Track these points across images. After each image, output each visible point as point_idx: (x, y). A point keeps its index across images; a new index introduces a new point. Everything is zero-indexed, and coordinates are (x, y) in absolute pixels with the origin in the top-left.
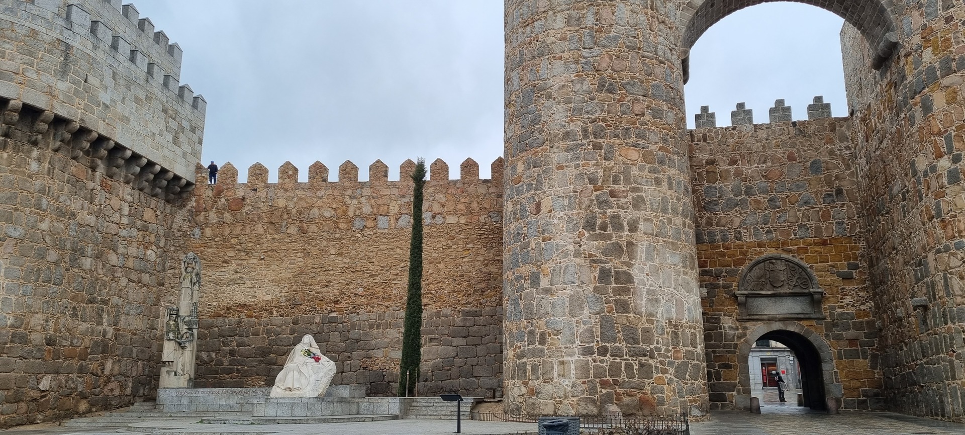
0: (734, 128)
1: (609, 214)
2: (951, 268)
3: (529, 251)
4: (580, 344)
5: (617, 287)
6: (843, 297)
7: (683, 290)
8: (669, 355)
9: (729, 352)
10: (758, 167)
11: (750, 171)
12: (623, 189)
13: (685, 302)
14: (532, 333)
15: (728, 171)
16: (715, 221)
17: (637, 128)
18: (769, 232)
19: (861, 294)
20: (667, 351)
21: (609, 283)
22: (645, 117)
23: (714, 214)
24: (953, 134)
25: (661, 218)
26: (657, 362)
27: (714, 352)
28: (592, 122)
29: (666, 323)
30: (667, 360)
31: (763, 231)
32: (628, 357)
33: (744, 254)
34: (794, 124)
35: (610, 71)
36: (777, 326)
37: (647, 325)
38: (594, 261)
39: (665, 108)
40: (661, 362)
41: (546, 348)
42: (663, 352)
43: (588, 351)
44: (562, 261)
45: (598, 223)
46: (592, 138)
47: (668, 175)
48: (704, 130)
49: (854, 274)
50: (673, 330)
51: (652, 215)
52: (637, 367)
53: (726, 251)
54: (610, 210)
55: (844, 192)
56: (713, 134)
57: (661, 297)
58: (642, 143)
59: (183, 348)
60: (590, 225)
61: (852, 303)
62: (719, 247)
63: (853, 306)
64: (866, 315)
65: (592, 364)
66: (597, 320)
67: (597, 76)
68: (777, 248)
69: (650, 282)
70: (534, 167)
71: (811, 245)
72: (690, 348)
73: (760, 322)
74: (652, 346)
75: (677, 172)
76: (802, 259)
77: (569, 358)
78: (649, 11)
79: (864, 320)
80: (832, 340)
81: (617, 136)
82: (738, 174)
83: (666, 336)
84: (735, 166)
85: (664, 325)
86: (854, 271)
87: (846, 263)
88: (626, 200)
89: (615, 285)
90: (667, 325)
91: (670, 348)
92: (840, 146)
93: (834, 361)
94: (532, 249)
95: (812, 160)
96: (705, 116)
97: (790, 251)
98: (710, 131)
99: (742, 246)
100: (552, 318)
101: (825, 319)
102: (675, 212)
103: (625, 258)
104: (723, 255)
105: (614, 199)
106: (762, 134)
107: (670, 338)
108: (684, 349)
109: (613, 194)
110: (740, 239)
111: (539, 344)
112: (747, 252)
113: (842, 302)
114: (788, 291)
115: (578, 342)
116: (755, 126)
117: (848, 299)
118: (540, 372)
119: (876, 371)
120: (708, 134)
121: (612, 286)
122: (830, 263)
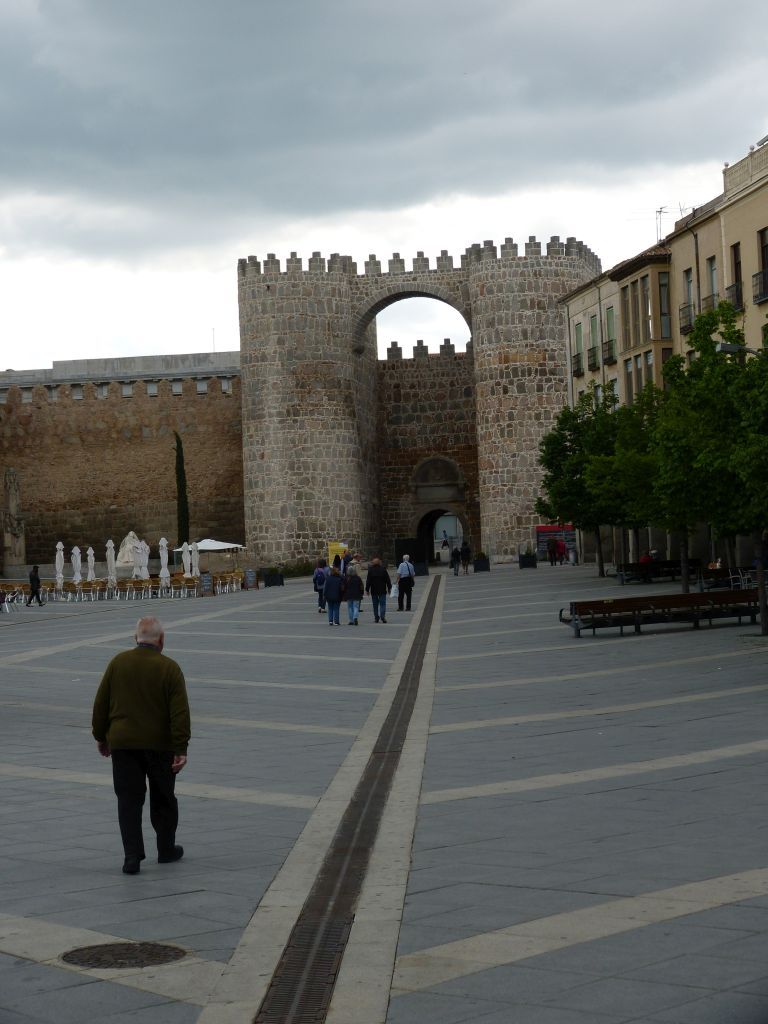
0: (415, 360)
1: (302, 461)
4: (287, 533)
5: (306, 502)
9: (404, 526)
10: (429, 391)
11: (424, 394)
12: (310, 446)
14: (261, 527)
15: (408, 394)
16: (399, 431)
18: (435, 440)
21: (302, 500)
23: (398, 427)
25: (332, 461)
28: (292, 406)
31: (431, 439)
32: (311, 539)
34: (456, 356)
35: (302, 374)
36: (435, 507)
37: (322, 521)
38: (294, 488)
42: (331, 535)
43: (291, 537)
45: (296, 466)
46: (292, 416)
47: (337, 434)
48: (394, 361)
50: (338, 523)
53: (405, 454)
56: (400, 364)
59: (18, 537)
62: (400, 451)
68: (439, 452)
72: (348, 532)
77: (281, 541)
80: (470, 515)
82: (416, 395)
84: (414, 390)
93: (471, 529)
95: (466, 386)
96: (395, 350)
97: (447, 454)
98: (397, 362)
99: (416, 451)
101: (466, 501)
102: (341, 455)
104: (403, 456)
107: (336, 527)
110: (415, 445)
112: (419, 454)
114: (444, 483)
116: (430, 356)
120: (396, 365)
122: (473, 462)
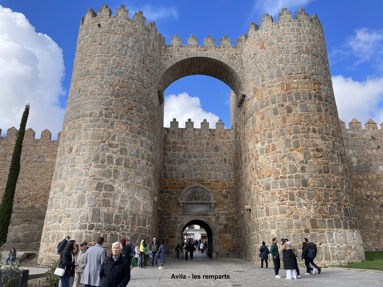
0: (186, 129)
1: (107, 155)
2: (259, 192)
3: (62, 172)
4: (79, 223)
5: (105, 193)
6: (223, 205)
7: (141, 196)
8: (128, 230)
9: (173, 230)
10: (194, 146)
11: (190, 148)
12: (116, 143)
13: (142, 203)
14: (56, 217)
15: (182, 147)
16: (174, 168)
17: (128, 115)
18: (196, 175)
19: (231, 205)
20: (128, 227)
21: (101, 191)
22: (133, 111)
23: (174, 166)
24: (263, 133)
25: (134, 160)
26: (121, 234)
27: (167, 230)
28: (105, 109)
29: (129, 213)
30: (127, 232)
31: (194, 174)
32: (105, 231)
33: (185, 184)
34: (210, 130)
35: (118, 87)
36: (195, 218)
37: (118, 214)
38: (95, 179)
39: (144, 108)
40: (123, 234)
41: (61, 225)
42: (125, 228)
43: (83, 227)
44: (78, 178)
45: (100, 159)
46: (104, 117)
47: (141, 140)
48: (173, 128)
49: (229, 195)
50: (133, 217)
51: (130, 158)
52: (109, 236)
53: (177, 182)
54: (107, 153)
55: (227, 160)
56: (177, 130)
57: (128, 199)
58: (129, 122)
60: (96, 159)
61: (227, 208)
62: (174, 180)
63: (227, 210)
64: (231, 214)
65: (84, 234)
66: (91, 210)
67: (111, 88)
68: (199, 182)
69: (123, 191)
70: (73, 129)
71: (212, 182)
72: (141, 227)
73: (188, 216)
74: (119, 225)
75: (147, 139)
76: (208, 188)
77: (72, 231)
78: (142, 64)
79: (231, 216)
80: (217, 225)
81: (116, 118)
82: (186, 148)
83: (128, 220)
84: (185, 145)
85: (128, 213)
86: (228, 194)
87: (225, 190)
88: (117, 149)
89: (104, 192)
90: (130, 214)
91: (130, 226)
92: (227, 141)
93: (218, 235)
94: (64, 171)
95: (216, 145)
96: (174, 123)
97: (204, 184)
98: (176, 129)
99: (184, 180)
100: (67, 208)
101: (215, 215)
102: (143, 158)
103: (112, 178)
104: (176, 184)
105: (111, 148)
106: (197, 133)
107: (130, 221)
108: (137, 227)
109: (110, 145)
110: (183, 177)
111: (58, 223)
112: (186, 183)
113: (223, 208)
114: (201, 202)
115: (79, 222)
116: (195, 129)
117: (225, 207)
118: (56, 238)
119: (234, 240)
120: (175, 130)
121: (102, 192)
122: (219, 190)
